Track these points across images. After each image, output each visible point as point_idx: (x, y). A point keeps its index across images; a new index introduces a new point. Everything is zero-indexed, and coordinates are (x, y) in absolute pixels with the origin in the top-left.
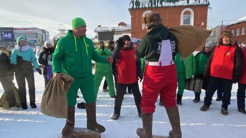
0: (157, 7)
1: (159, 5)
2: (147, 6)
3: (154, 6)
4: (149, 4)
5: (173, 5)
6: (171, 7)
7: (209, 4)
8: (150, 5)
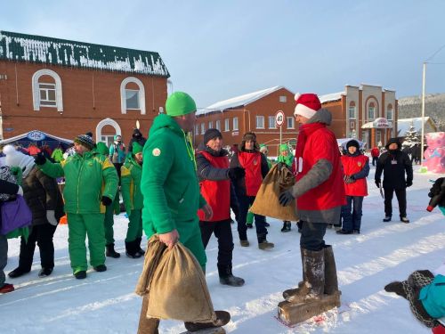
0: (69, 66)
1: (73, 62)
2: (43, 59)
3: (59, 61)
4: (47, 56)
5: (104, 66)
6: (98, 69)
7: (169, 76)
8: (50, 57)
